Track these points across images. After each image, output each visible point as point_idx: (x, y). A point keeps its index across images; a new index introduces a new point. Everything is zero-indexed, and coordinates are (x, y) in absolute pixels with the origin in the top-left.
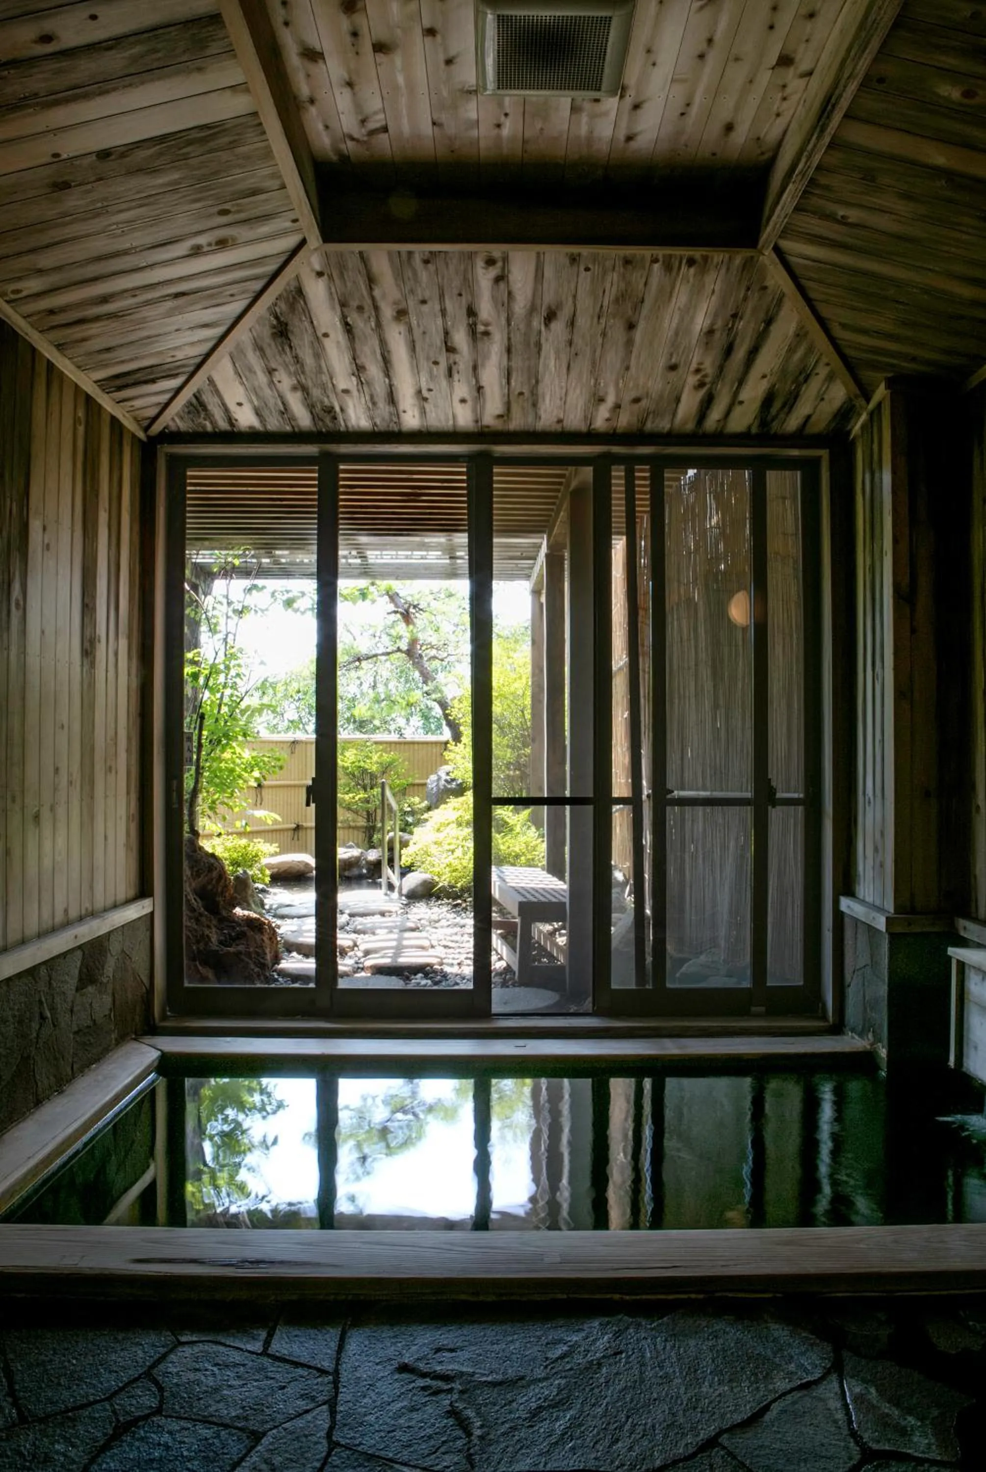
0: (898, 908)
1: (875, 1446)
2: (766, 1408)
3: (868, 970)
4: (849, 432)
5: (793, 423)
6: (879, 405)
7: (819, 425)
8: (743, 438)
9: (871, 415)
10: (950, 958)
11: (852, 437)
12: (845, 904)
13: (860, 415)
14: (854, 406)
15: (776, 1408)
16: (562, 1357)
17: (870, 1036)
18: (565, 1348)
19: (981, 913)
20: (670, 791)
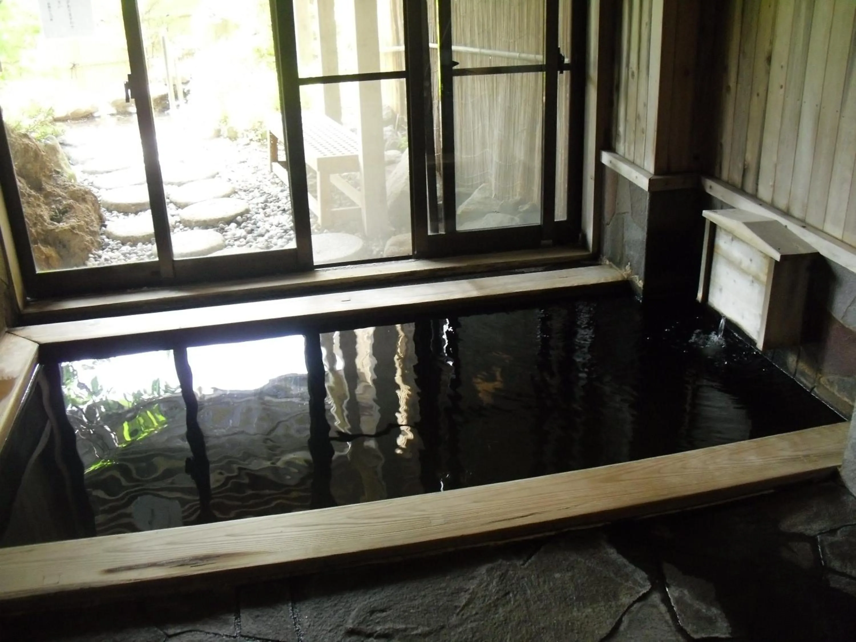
0: (658, 170)
1: (696, 636)
2: (619, 622)
3: (628, 217)
10: (704, 219)
12: (606, 158)
15: (626, 620)
16: (467, 605)
17: (628, 267)
18: (468, 596)
19: (725, 175)
20: (456, 64)
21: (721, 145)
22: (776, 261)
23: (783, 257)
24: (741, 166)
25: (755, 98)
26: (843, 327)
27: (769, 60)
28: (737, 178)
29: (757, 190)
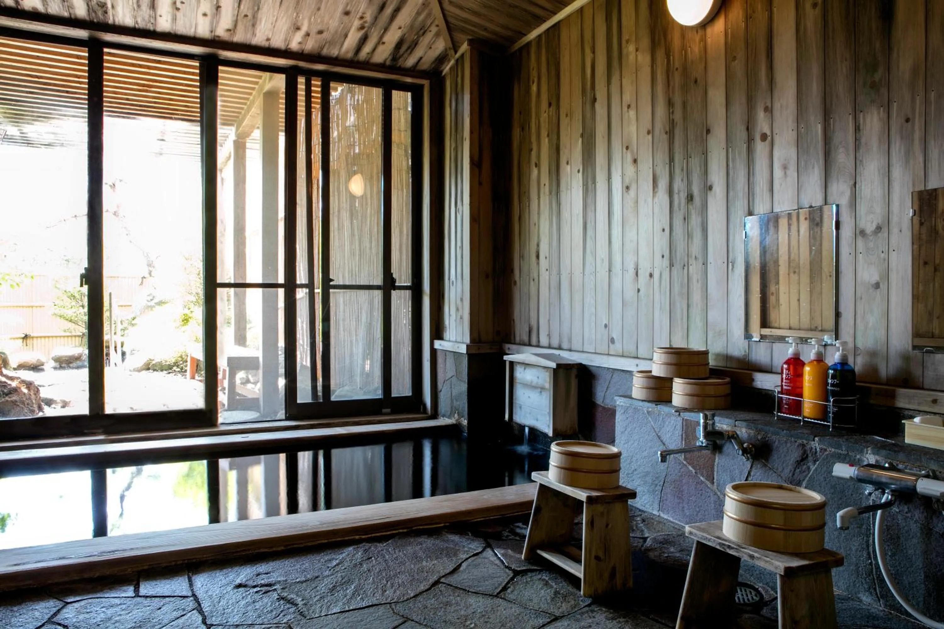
0: (472, 340)
1: (519, 569)
2: (460, 565)
3: (454, 379)
4: (442, 72)
5: (410, 62)
6: (463, 55)
7: (425, 65)
8: (380, 67)
9: (457, 61)
10: (505, 361)
11: (443, 74)
12: (438, 344)
13: (449, 61)
14: (448, 55)
15: (464, 565)
16: (338, 565)
17: (456, 415)
18: (337, 561)
19: (518, 339)
20: (332, 280)
21: (514, 320)
22: (554, 369)
23: (558, 365)
24: (527, 329)
25: (532, 282)
26: (604, 408)
27: (538, 257)
28: (525, 338)
29: (539, 341)
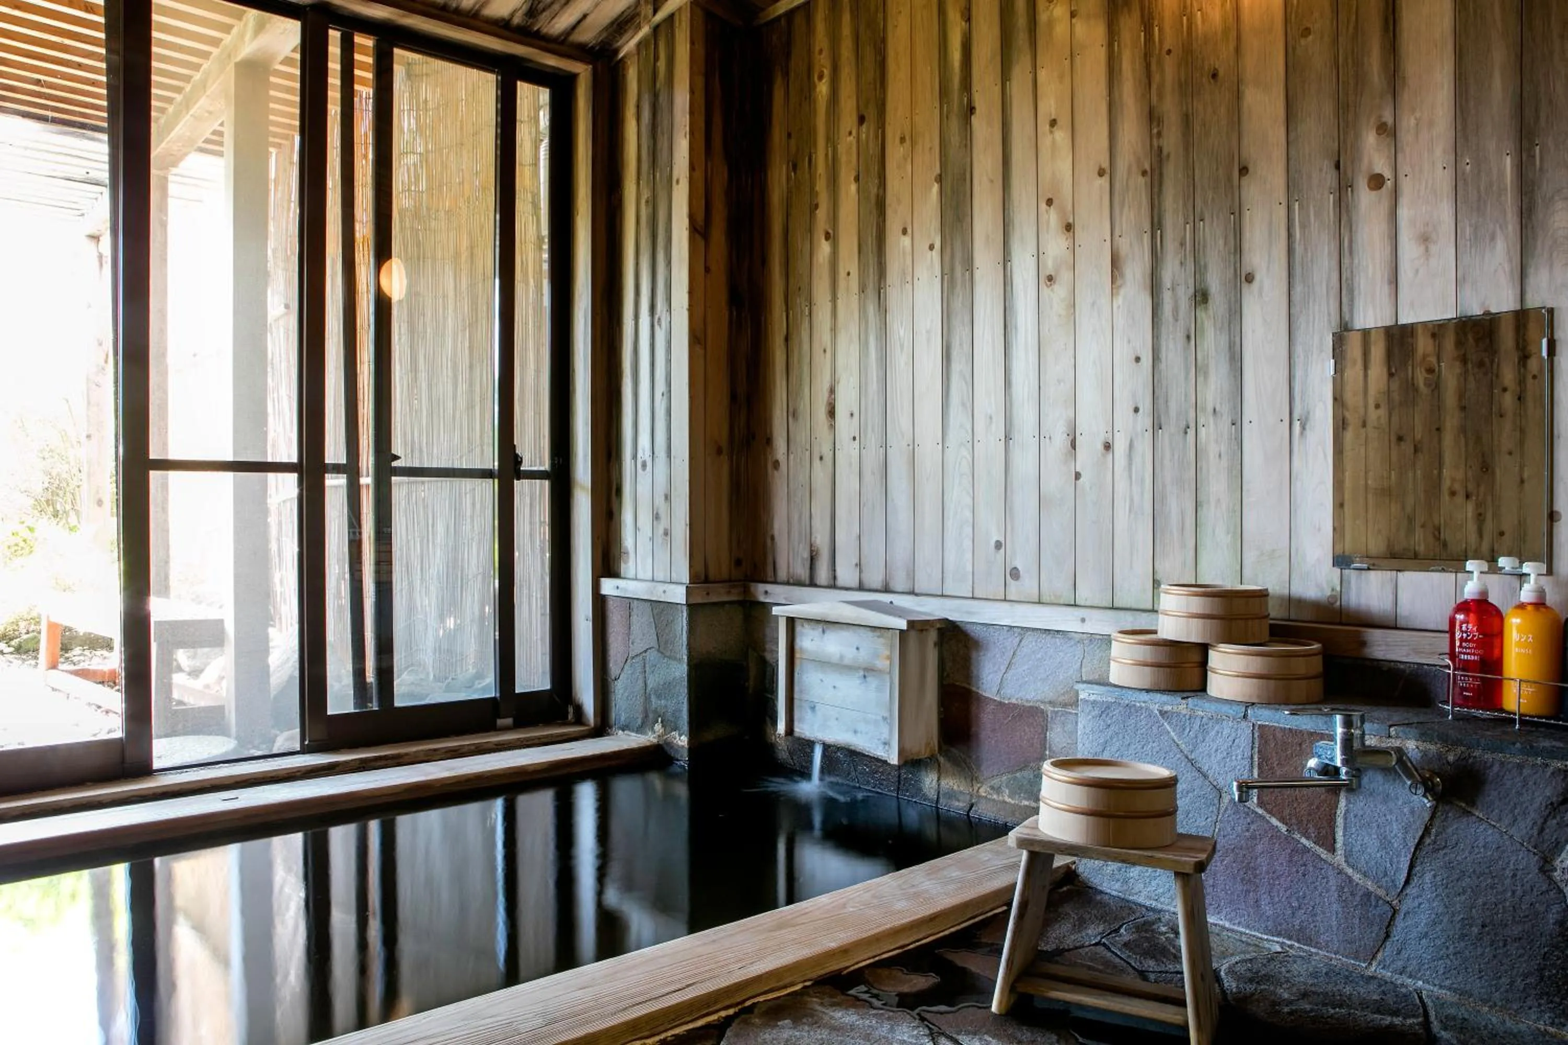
0: (694, 578)
3: (652, 655)
4: (616, 51)
5: (561, 23)
6: (671, 17)
7: (586, 35)
8: (502, 27)
9: (656, 29)
10: (774, 617)
11: (621, 55)
12: (608, 586)
13: (639, 28)
14: (638, 14)
17: (658, 727)
19: (782, 574)
20: (396, 458)
21: (773, 538)
22: (901, 631)
24: (806, 555)
25: (816, 462)
26: (1001, 704)
27: (832, 413)
28: (802, 572)
29: (835, 578)
